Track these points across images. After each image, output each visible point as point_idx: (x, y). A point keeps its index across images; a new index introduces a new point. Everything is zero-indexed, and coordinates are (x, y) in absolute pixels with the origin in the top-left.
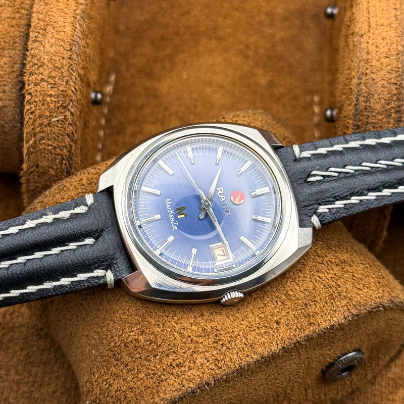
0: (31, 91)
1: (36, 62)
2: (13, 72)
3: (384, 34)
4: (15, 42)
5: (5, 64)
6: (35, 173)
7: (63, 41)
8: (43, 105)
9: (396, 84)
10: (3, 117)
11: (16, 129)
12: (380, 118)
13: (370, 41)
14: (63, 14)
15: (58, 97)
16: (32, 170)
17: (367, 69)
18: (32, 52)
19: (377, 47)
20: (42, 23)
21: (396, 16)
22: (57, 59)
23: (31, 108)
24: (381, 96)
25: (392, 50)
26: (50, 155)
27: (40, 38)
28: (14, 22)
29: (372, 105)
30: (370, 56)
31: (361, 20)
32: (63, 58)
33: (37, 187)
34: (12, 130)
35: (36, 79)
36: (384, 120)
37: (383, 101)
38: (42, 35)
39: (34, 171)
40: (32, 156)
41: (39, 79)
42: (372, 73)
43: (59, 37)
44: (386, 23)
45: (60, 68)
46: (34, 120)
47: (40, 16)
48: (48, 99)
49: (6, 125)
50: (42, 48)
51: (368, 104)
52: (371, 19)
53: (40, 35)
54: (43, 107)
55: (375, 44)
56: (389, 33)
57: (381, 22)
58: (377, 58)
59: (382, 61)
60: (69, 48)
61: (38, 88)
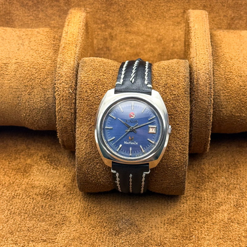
0: (58, 87)
1: (60, 75)
2: (52, 83)
3: (202, 57)
4: (53, 72)
5: (49, 80)
6: (62, 121)
7: (70, 67)
8: (63, 92)
9: (208, 74)
10: (49, 102)
11: (54, 107)
12: (203, 87)
13: (197, 59)
14: (70, 58)
15: (69, 88)
17: (196, 69)
18: (58, 72)
19: (200, 61)
20: (62, 61)
21: (207, 51)
22: (68, 73)
23: (59, 93)
24: (203, 79)
25: (206, 62)
26: (67, 112)
28: (52, 65)
29: (199, 82)
30: (197, 65)
31: (193, 52)
32: (70, 73)
33: (63, 127)
34: (52, 107)
35: (60, 82)
36: (205, 88)
37: (204, 81)
38: (62, 65)
40: (60, 113)
41: (61, 82)
42: (199, 70)
43: (69, 66)
44: (203, 53)
45: (69, 77)
46: (60, 98)
47: (61, 59)
48: (65, 89)
49: (50, 105)
50: (62, 70)
51: (198, 82)
52: (197, 52)
55: (199, 60)
56: (205, 56)
57: (201, 53)
58: (200, 65)
59: (202, 66)
60: (72, 69)
61: (61, 85)
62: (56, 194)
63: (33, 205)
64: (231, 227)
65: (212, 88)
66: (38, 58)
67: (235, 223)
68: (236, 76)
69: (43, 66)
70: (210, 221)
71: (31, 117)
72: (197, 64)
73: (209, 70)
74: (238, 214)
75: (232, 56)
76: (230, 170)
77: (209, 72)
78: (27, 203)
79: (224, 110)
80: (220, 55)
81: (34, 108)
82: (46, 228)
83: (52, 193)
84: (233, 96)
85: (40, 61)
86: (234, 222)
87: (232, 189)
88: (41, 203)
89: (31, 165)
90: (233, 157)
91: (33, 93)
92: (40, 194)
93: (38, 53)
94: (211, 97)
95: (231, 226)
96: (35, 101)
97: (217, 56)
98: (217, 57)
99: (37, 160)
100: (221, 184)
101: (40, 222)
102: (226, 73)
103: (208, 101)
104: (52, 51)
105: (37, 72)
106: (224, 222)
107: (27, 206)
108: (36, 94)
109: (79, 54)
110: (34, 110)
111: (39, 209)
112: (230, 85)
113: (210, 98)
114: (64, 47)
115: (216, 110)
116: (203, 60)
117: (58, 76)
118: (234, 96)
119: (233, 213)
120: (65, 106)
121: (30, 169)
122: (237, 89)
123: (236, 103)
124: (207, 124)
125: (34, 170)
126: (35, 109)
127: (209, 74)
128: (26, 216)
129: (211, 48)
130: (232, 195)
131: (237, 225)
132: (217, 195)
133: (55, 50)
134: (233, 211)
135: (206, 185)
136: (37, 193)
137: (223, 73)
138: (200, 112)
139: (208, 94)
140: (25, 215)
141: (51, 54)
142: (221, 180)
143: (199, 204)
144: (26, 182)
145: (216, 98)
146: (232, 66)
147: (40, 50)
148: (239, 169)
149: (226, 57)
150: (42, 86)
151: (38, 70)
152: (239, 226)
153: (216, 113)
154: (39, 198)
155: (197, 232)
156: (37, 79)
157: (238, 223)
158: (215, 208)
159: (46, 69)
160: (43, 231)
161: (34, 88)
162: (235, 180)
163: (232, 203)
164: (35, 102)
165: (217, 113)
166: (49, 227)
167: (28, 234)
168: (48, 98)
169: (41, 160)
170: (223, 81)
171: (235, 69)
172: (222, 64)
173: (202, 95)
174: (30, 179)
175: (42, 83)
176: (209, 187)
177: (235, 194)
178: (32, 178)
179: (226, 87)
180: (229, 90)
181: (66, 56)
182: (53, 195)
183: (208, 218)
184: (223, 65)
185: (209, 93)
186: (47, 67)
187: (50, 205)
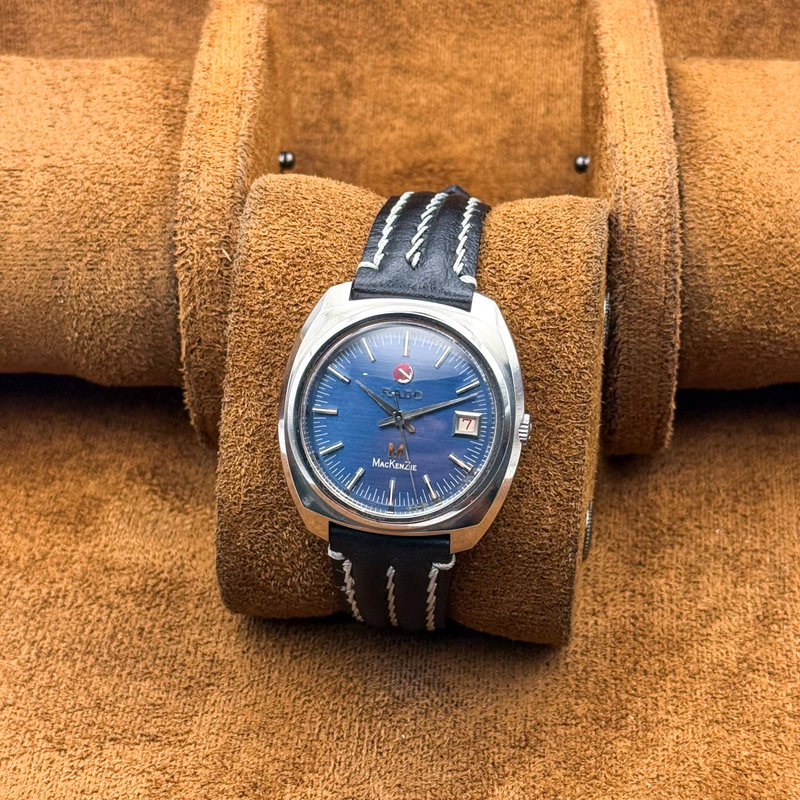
0: (186, 241)
1: (190, 205)
2: (165, 232)
3: (645, 142)
4: (166, 197)
5: (155, 223)
6: (198, 353)
7: (222, 177)
8: (202, 257)
9: (664, 197)
10: (155, 292)
11: (171, 308)
12: (648, 239)
13: (628, 151)
14: (220, 148)
15: (220, 246)
16: (193, 346)
17: (626, 182)
18: (184, 193)
19: (636, 156)
20: (194, 160)
21: (658, 123)
22: (216, 199)
23: (187, 263)
24: (646, 213)
25: (656, 159)
26: (214, 324)
27: (193, 177)
28: (163, 174)
29: (636, 224)
30: (629, 167)
31: (614, 129)
32: (224, 197)
33: (201, 372)
34: (166, 310)
35: (191, 226)
36: (653, 243)
37: (650, 218)
38: (195, 173)
39: (195, 349)
40: (192, 328)
41: (195, 225)
42: (633, 186)
43: (218, 174)
44: (646, 130)
45: (220, 210)
46: (192, 279)
47: (192, 153)
48: (208, 249)
49: (159, 304)
50: (195, 188)
52: (627, 128)
53: (192, 174)
54: (203, 261)
55: (634, 153)
56: (651, 141)
57: (639, 130)
58: (638, 168)
59: (644, 171)
60: (230, 185)
61: (194, 237)
62: (182, 589)
63: (109, 625)
64: (747, 685)
65: (678, 240)
66: (117, 150)
67: (761, 673)
68: (753, 204)
69: (135, 176)
70: (682, 670)
71: (98, 343)
72: (625, 164)
73: (666, 184)
74: (771, 644)
75: (740, 140)
76: (740, 507)
77: (668, 190)
78: (90, 622)
79: (718, 312)
80: (702, 138)
81: (109, 313)
82: (155, 699)
83: (170, 588)
84: (745, 269)
85: (125, 162)
86: (758, 670)
87: (747, 567)
88: (137, 618)
89: (99, 500)
90: (747, 465)
91: (104, 263)
92: (133, 592)
93: (115, 136)
94: (675, 271)
95: (750, 683)
96: (109, 289)
97: (691, 141)
98: (693, 144)
99: (118, 483)
100: (712, 551)
101: (136, 679)
102: (723, 195)
103: (666, 283)
104: (162, 130)
105: (114, 197)
106: (727, 672)
107: (92, 631)
108: (114, 269)
109: (249, 136)
110: (108, 320)
111: (132, 638)
112: (736, 232)
113: (673, 273)
114: (200, 116)
115: (693, 314)
116: (645, 152)
117: (183, 208)
118: (749, 267)
119: (753, 643)
120: (207, 305)
121: (97, 512)
122: (759, 245)
123: (755, 290)
124: (665, 356)
125: (108, 516)
126: (109, 316)
127: (668, 196)
128: (91, 660)
129: (669, 114)
130: (748, 586)
131: (766, 680)
132: (701, 586)
133: (170, 126)
134: (755, 637)
135: (667, 556)
136: (124, 588)
137: (714, 193)
138: (640, 318)
139: (666, 262)
140: (85, 658)
141: (158, 140)
142: (713, 540)
143: (646, 614)
144: (84, 553)
145: (693, 274)
146: (742, 170)
147: (122, 126)
148: (769, 503)
149: (720, 144)
150: (134, 241)
151: (117, 190)
152: (773, 682)
153: (692, 321)
154: (130, 604)
155: (640, 704)
156: (117, 217)
157: (770, 673)
158: (696, 627)
159: (144, 187)
160: (147, 707)
161: (108, 247)
162: (758, 539)
163: (750, 609)
164: (112, 293)
165: (697, 323)
166: (164, 696)
167: (100, 717)
168: (153, 278)
169: (131, 483)
170: (714, 218)
171: (751, 181)
172: (709, 167)
173: (646, 265)
174: (96, 546)
175: (132, 233)
176: (674, 562)
177: (757, 583)
178: (103, 541)
179: (723, 237)
180: (733, 250)
181: (209, 145)
182: (174, 595)
183: (676, 659)
184: (711, 169)
185: (669, 259)
186: (147, 179)
187: (164, 624)
